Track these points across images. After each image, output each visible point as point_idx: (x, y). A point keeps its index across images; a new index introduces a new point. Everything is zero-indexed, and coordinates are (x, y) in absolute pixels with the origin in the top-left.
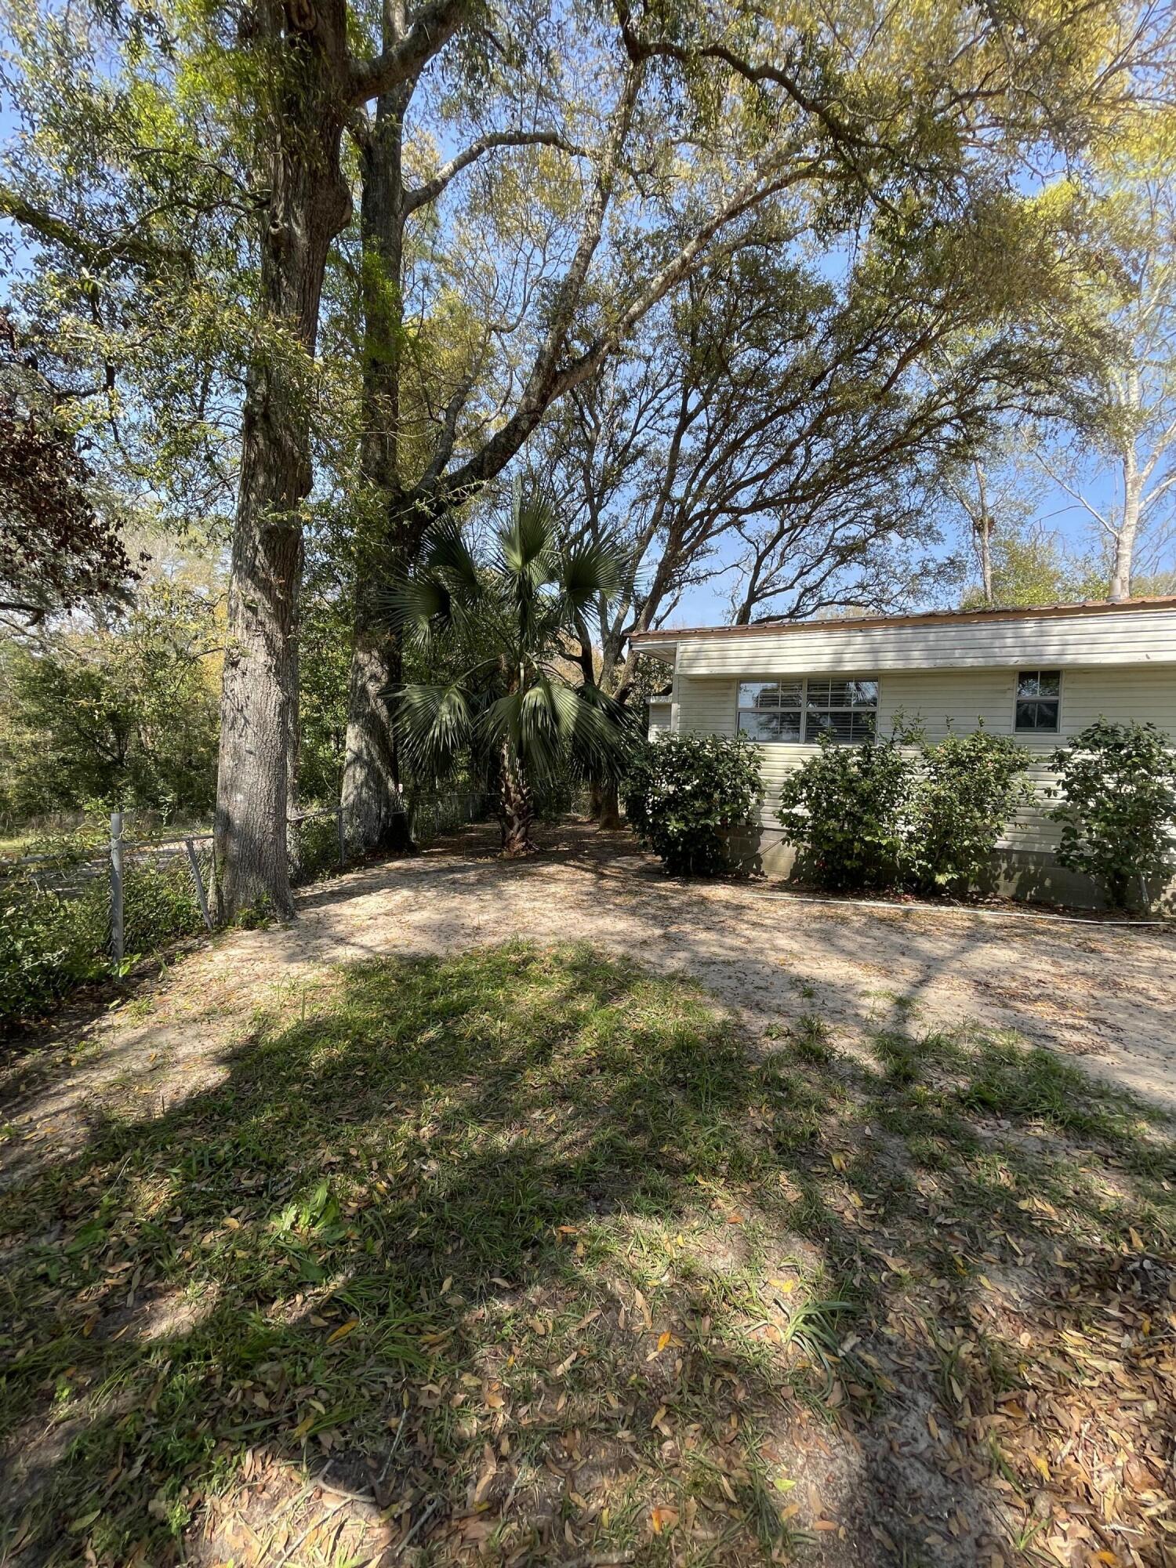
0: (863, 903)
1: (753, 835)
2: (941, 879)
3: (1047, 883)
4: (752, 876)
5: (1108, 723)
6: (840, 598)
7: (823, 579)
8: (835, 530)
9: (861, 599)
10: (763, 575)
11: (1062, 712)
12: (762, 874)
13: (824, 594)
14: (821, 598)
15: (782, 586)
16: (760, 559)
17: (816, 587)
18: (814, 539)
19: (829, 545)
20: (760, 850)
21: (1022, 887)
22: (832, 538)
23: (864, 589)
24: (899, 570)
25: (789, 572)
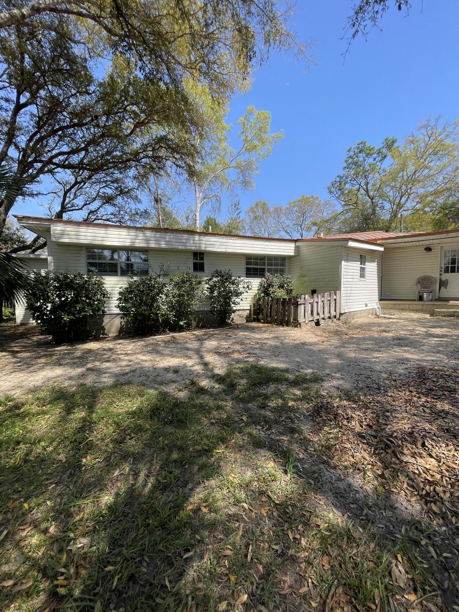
0: (156, 337)
1: (99, 318)
2: (181, 323)
3: (205, 320)
4: (101, 336)
5: (219, 269)
6: (104, 218)
7: (99, 208)
8: (100, 188)
9: (114, 220)
10: (67, 200)
11: (206, 267)
12: (106, 334)
13: (99, 215)
14: (97, 216)
15: (77, 208)
16: (66, 193)
17: (95, 211)
18: (90, 189)
19: (98, 194)
20: (104, 324)
21: (198, 323)
22: (99, 192)
23: (114, 216)
24: (128, 211)
25: (79, 201)
